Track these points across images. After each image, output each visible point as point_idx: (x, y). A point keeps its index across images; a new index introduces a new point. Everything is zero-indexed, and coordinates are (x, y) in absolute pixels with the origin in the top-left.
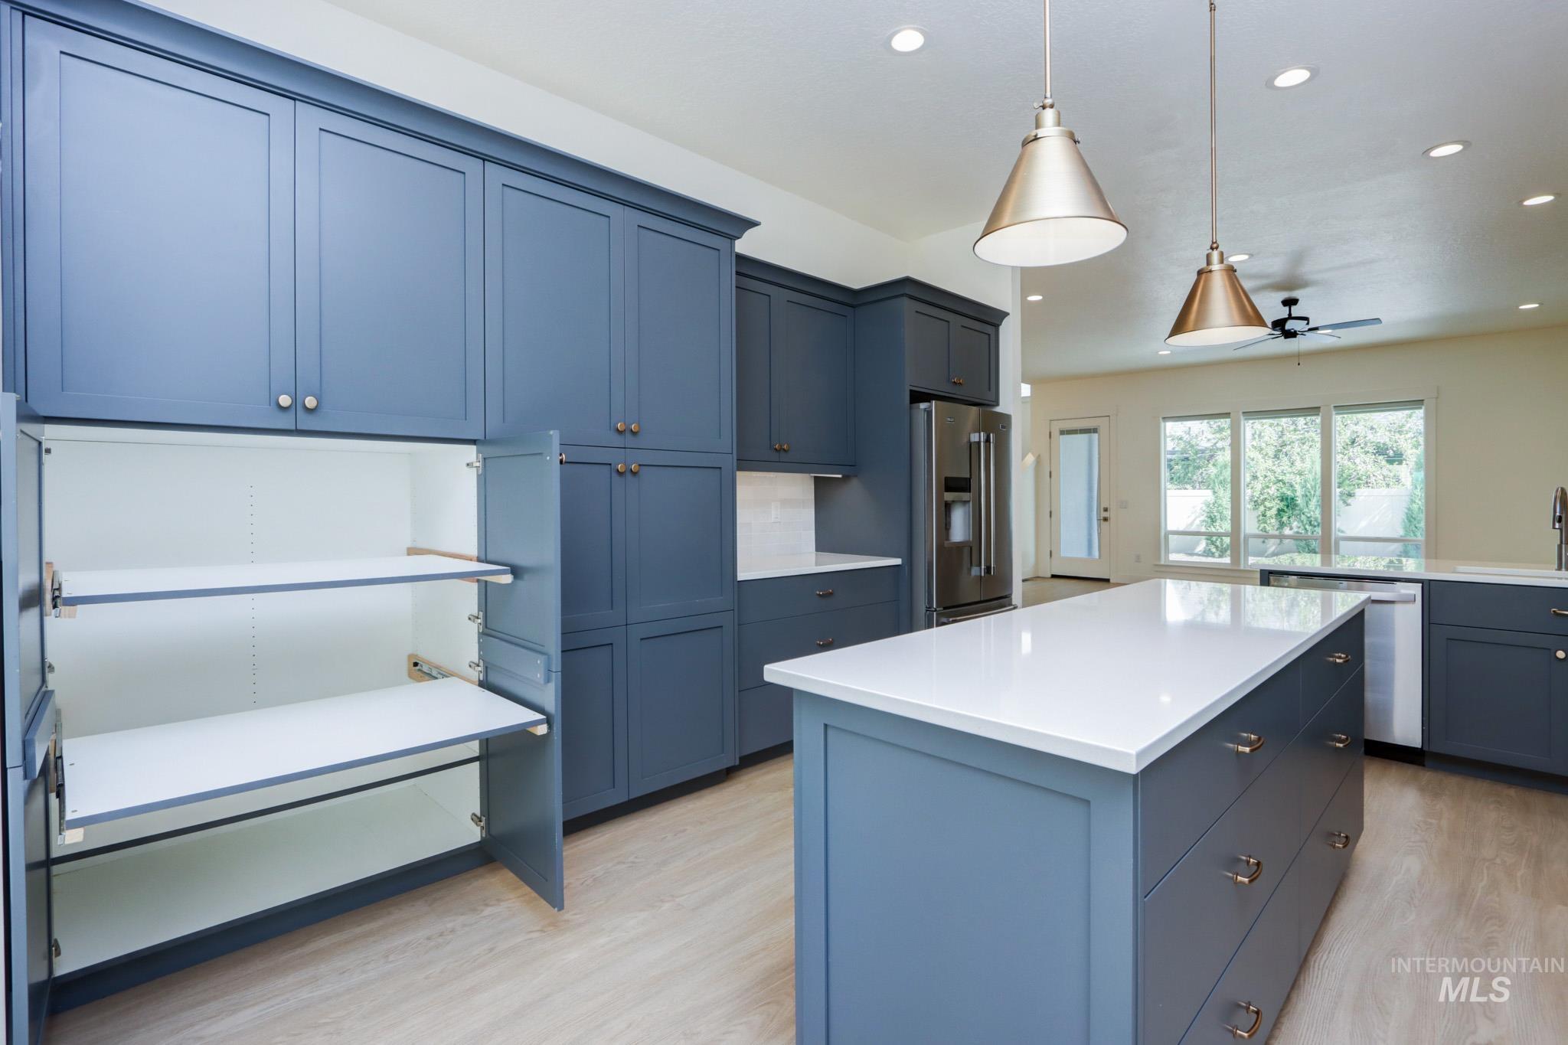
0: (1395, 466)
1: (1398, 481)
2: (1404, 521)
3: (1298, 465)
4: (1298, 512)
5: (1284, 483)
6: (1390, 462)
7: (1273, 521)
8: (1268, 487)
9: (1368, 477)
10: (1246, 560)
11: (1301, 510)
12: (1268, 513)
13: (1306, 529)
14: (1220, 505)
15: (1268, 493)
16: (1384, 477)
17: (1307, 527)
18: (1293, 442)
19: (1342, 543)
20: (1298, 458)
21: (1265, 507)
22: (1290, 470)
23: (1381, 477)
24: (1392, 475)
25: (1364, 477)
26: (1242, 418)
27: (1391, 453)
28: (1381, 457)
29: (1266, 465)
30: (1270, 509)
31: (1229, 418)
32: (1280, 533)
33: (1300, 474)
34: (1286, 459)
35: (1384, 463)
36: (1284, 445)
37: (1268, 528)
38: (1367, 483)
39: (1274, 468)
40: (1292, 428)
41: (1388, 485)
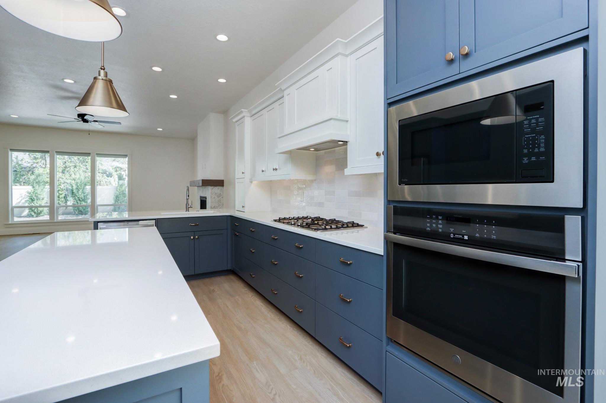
0: (109, 178)
1: (111, 184)
2: (114, 198)
3: (73, 176)
4: (74, 196)
5: (67, 183)
6: (108, 176)
7: (63, 199)
8: (60, 185)
9: (100, 182)
10: (57, 217)
11: (75, 195)
12: (61, 196)
13: (77, 202)
14: (36, 193)
15: (60, 188)
16: (106, 182)
17: (78, 201)
18: (71, 167)
19: (99, 207)
20: (73, 173)
21: (59, 193)
22: (69, 178)
23: (105, 182)
24: (108, 181)
25: (99, 182)
26: (55, 154)
27: (108, 173)
28: (105, 175)
29: (60, 176)
30: (61, 194)
31: (49, 153)
32: (66, 204)
33: (74, 180)
34: (67, 173)
35: (106, 177)
36: (66, 167)
37: (60, 203)
38: (100, 184)
39: (63, 177)
40: (70, 160)
41: (107, 185)
